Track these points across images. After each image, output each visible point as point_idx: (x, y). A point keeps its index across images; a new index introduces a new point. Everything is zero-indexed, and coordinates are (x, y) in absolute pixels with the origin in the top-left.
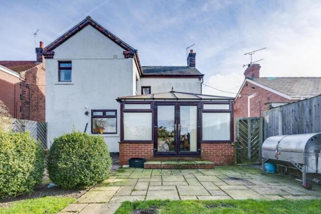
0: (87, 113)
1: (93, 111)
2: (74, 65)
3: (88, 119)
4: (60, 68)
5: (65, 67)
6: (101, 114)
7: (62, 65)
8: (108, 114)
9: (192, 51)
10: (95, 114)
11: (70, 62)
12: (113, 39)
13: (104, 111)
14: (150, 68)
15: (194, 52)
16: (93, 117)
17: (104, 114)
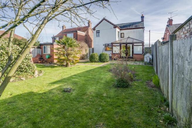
0: (104, 45)
1: (105, 44)
2: (100, 32)
3: (104, 47)
4: (97, 33)
5: (98, 32)
6: (107, 45)
7: (97, 32)
8: (109, 45)
9: (142, 15)
10: (106, 45)
11: (99, 31)
12: (111, 23)
13: (108, 44)
14: (124, 25)
15: (143, 15)
16: (105, 46)
17: (108, 45)
